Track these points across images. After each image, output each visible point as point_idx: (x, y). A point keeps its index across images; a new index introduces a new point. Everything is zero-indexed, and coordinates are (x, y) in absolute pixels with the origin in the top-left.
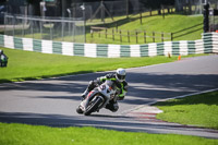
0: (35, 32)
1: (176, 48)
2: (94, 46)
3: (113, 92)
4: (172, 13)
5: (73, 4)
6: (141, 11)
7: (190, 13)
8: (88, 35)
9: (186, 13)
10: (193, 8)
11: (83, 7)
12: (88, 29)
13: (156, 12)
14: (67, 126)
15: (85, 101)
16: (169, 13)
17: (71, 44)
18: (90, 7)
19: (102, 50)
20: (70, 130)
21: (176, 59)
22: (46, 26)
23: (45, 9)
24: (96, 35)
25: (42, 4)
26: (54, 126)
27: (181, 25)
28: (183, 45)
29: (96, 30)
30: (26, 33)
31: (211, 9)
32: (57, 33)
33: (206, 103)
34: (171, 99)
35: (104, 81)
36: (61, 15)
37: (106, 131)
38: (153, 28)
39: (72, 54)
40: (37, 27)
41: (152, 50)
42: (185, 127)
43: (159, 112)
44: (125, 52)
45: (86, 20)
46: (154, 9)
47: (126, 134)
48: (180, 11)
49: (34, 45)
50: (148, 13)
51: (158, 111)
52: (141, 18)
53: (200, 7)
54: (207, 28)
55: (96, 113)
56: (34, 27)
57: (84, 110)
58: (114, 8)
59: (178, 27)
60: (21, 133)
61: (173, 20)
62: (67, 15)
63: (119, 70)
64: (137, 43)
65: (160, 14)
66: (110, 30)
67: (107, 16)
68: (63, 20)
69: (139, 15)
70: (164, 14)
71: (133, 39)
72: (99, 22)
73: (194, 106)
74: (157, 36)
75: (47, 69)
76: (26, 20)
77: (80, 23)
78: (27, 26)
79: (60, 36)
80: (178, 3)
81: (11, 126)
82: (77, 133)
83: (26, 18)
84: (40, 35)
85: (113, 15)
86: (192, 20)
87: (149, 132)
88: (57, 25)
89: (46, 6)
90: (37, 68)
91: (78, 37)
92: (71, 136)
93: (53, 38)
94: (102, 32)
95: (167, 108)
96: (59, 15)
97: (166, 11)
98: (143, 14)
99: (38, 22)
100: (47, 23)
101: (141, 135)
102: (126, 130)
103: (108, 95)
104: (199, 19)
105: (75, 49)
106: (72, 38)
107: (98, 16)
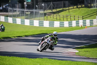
0: (22, 16)
1: (84, 23)
2: (48, 22)
3: (52, 42)
4: (83, 7)
5: (39, 3)
6: (69, 6)
7: (91, 7)
8: (45, 17)
9: (89, 7)
10: (92, 5)
11: (43, 5)
12: (45, 14)
13: (76, 7)
14: (36, 58)
15: (40, 46)
16: (81, 7)
17: (38, 21)
18: (46, 5)
19: (51, 24)
20: (37, 60)
21: (84, 28)
22: (27, 13)
23: (26, 6)
24: (49, 17)
25: (25, 3)
26: (30, 58)
27: (87, 12)
28: (88, 22)
29: (49, 15)
30: (18, 16)
34: (82, 46)
35: (48, 37)
37: (53, 60)
38: (74, 14)
39: (38, 26)
40: (23, 13)
41: (74, 24)
42: (89, 58)
44: (62, 25)
45: (44, 10)
46: (75, 5)
47: (62, 61)
48: (86, 7)
49: (21, 21)
50: (72, 7)
51: (76, 51)
52: (69, 9)
53: (95, 4)
56: (21, 14)
57: (40, 49)
58: (57, 5)
60: (16, 61)
61: (84, 10)
62: (36, 8)
63: (54, 32)
64: (67, 20)
65: (77, 7)
66: (55, 15)
67: (54, 8)
68: (34, 11)
70: (79, 8)
71: (65, 19)
72: (50, 11)
73: (93, 49)
74: (76, 18)
75: (27, 32)
76: (18, 10)
77: (42, 12)
78: (18, 13)
79: (33, 17)
80: (86, 3)
81: (11, 58)
82: (40, 61)
83: (18, 9)
84: (24, 17)
85: (56, 8)
86: (92, 11)
87: (72, 61)
88: (32, 13)
89: (27, 4)
90: (22, 32)
92: (38, 62)
93: (30, 18)
94: (52, 16)
95: (80, 50)
97: (80, 6)
98: (70, 8)
99: (23, 11)
100: (27, 12)
101: (68, 62)
103: (50, 43)
104: (95, 10)
105: (39, 23)
106: (38, 18)
107: (50, 9)
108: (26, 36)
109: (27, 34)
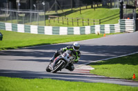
0: (13, 19)
1: (102, 29)
2: (51, 28)
4: (100, 7)
5: (37, 2)
6: (80, 6)
7: (111, 7)
8: (47, 21)
9: (108, 7)
10: (113, 4)
11: (44, 4)
12: (47, 17)
13: (90, 6)
14: (34, 78)
16: (98, 7)
17: (36, 27)
18: (48, 3)
19: (56, 31)
20: (36, 81)
21: (102, 36)
22: (20, 15)
23: (19, 5)
24: (52, 21)
25: (18, 1)
26: (25, 78)
27: (106, 14)
28: (107, 27)
29: (52, 18)
30: (7, 19)
31: (124, 4)
32: (27, 19)
33: (121, 63)
34: (100, 61)
36: (30, 9)
37: (58, 81)
38: (88, 16)
39: (37, 33)
40: (14, 16)
41: (88, 30)
42: (108, 78)
43: (92, 69)
45: (45, 11)
46: (88, 4)
48: (105, 6)
49: (13, 27)
50: (85, 7)
52: (80, 10)
53: (118, 3)
54: (122, 17)
55: (59, 71)
56: (13, 16)
58: (63, 4)
59: (104, 16)
61: (101, 12)
62: (33, 8)
64: (78, 26)
65: (92, 7)
66: (61, 18)
67: (59, 9)
68: (31, 12)
69: (79, 8)
70: (95, 8)
71: (75, 23)
72: (54, 12)
73: (114, 65)
74: (90, 22)
75: (21, 42)
76: (7, 12)
77: (42, 13)
78: (8, 15)
79: (29, 21)
82: (40, 82)
83: (7, 10)
84: (16, 21)
85: (63, 8)
86: (112, 12)
87: (85, 82)
88: (27, 15)
90: (14, 42)
91: (40, 22)
92: (36, 84)
93: (25, 23)
94: (56, 19)
95: (96, 66)
96: (28, 8)
97: (96, 6)
98: (82, 8)
99: (15, 13)
100: (21, 13)
101: (80, 83)
102: (71, 81)
104: (117, 11)
105: (38, 29)
106: (37, 23)
107: (53, 9)
108: (20, 48)
109: (20, 45)
